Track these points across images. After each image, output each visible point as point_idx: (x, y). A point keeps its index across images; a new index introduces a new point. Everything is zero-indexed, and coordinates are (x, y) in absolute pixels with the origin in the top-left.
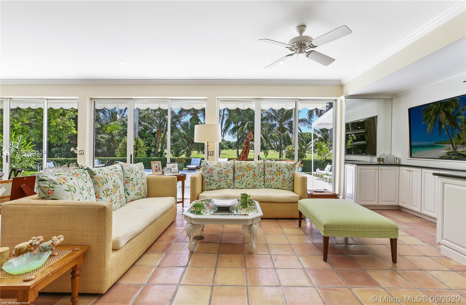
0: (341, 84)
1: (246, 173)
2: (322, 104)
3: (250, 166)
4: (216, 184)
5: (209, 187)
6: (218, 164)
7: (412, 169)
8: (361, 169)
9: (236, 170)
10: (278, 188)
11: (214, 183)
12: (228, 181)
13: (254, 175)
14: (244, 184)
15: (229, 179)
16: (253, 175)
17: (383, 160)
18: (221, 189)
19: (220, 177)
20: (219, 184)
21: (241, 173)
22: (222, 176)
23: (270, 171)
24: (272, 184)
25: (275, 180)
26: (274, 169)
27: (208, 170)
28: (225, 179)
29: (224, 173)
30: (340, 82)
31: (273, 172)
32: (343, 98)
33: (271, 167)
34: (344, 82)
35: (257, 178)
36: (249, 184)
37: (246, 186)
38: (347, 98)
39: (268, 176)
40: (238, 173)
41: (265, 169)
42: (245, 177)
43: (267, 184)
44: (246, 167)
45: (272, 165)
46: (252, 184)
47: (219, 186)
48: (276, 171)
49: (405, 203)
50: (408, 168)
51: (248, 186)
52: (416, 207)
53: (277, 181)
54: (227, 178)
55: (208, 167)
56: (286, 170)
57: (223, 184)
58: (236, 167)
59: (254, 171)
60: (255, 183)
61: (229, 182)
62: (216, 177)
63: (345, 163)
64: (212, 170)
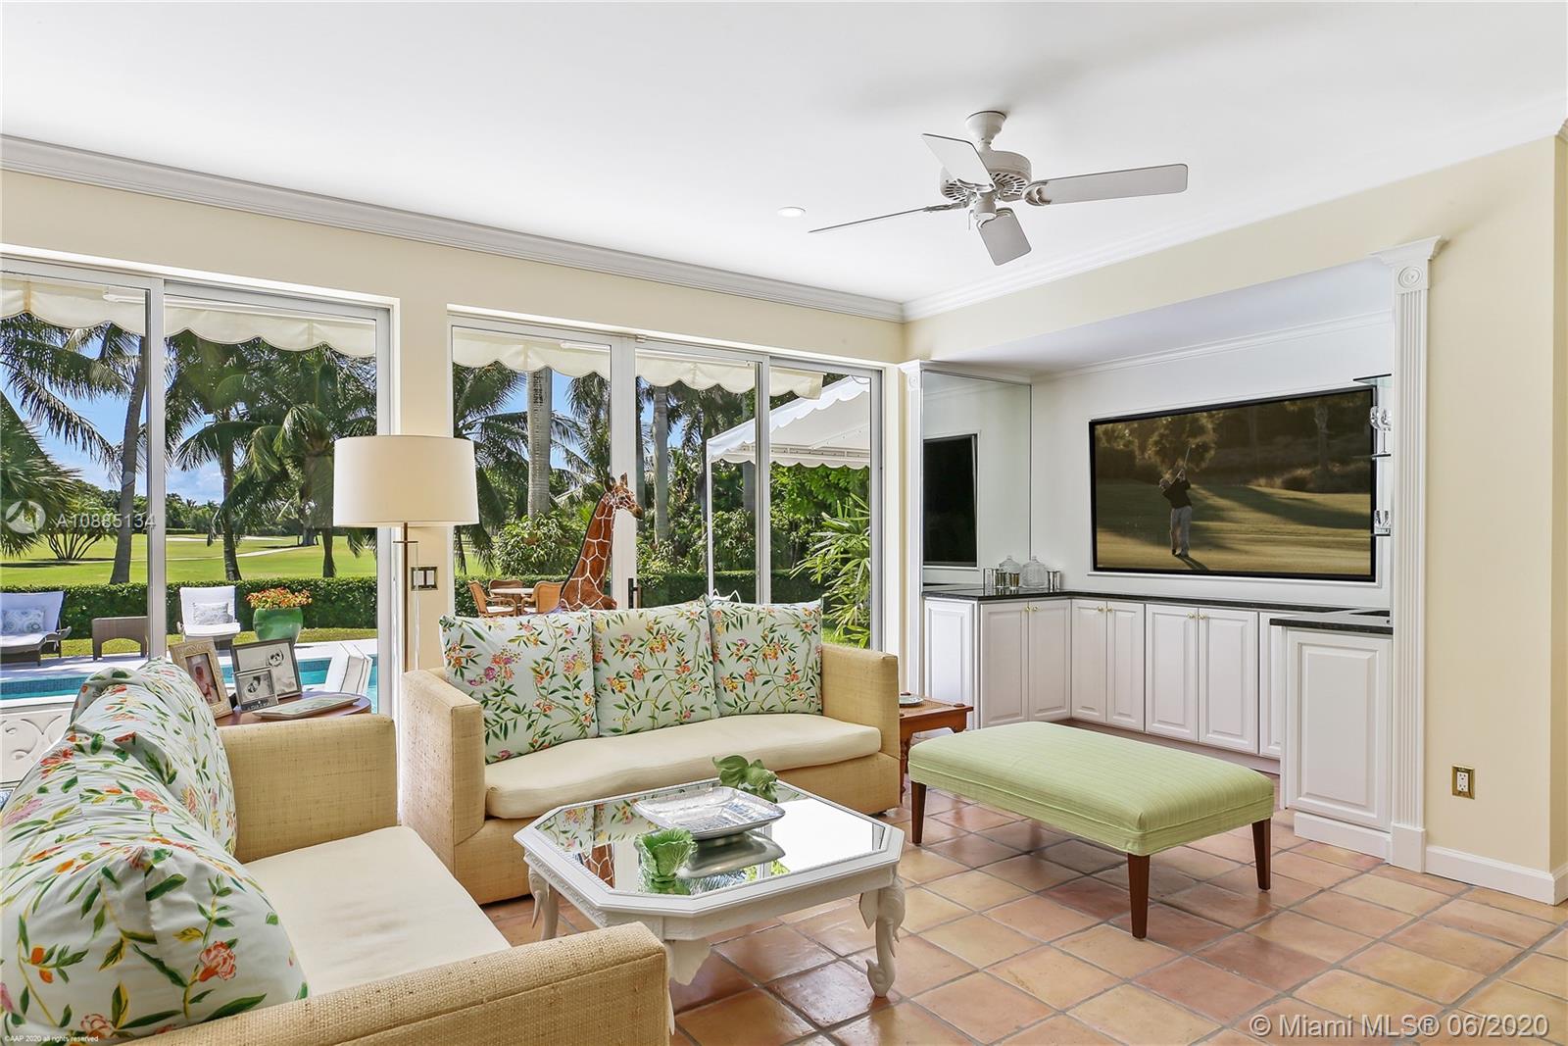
0: (903, 317)
1: (648, 661)
2: (810, 379)
3: (662, 631)
4: (530, 726)
5: (497, 746)
6: (524, 632)
7: (1113, 604)
8: (990, 613)
9: (607, 652)
10: (770, 711)
11: (523, 721)
12: (581, 704)
13: (683, 666)
14: (647, 709)
15: (582, 697)
16: (678, 668)
17: (1015, 579)
18: (551, 745)
19: (544, 692)
20: (542, 723)
21: (631, 664)
22: (556, 683)
23: (740, 642)
24: (750, 698)
25: (759, 680)
26: (753, 634)
27: (485, 662)
28: (567, 698)
29: (560, 669)
30: (902, 310)
31: (752, 648)
32: (912, 368)
33: (738, 626)
34: (915, 313)
35: (693, 676)
36: (665, 709)
37: (653, 717)
38: (925, 370)
39: (732, 666)
40: (616, 664)
41: (718, 638)
42: (649, 677)
43: (730, 697)
44: (646, 636)
45: (744, 618)
46: (675, 707)
47: (544, 734)
48: (760, 643)
49: (1092, 709)
50: (1101, 603)
51: (662, 717)
52: (1129, 716)
53: (767, 682)
54: (577, 692)
55: (483, 647)
56: (795, 637)
57: (560, 721)
58: (606, 636)
59: (680, 650)
60: (688, 701)
61: (583, 708)
62: (526, 694)
63: (925, 594)
64: (508, 661)
